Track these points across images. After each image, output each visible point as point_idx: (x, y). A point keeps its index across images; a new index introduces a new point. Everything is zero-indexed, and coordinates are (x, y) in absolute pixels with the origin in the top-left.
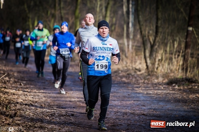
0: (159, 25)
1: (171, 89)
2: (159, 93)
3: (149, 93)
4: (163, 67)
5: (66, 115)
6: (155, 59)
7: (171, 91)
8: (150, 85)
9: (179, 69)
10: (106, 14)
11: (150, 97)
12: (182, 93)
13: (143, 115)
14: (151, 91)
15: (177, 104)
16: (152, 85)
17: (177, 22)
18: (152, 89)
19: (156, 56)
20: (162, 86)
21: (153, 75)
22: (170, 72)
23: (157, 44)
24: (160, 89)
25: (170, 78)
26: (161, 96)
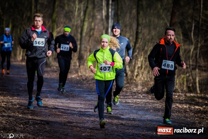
0: (139, 31)
1: (151, 98)
2: (138, 102)
3: (128, 101)
4: (142, 75)
5: (41, 123)
6: (135, 67)
7: (151, 100)
8: (129, 93)
10: (84, 18)
11: (129, 106)
12: (161, 103)
13: (121, 124)
14: (130, 100)
15: (156, 114)
16: (131, 93)
17: (158, 28)
18: (131, 98)
19: (135, 63)
20: (142, 95)
21: (132, 83)
22: (149, 81)
23: (137, 51)
24: (139, 97)
25: (149, 86)
26: (140, 105)
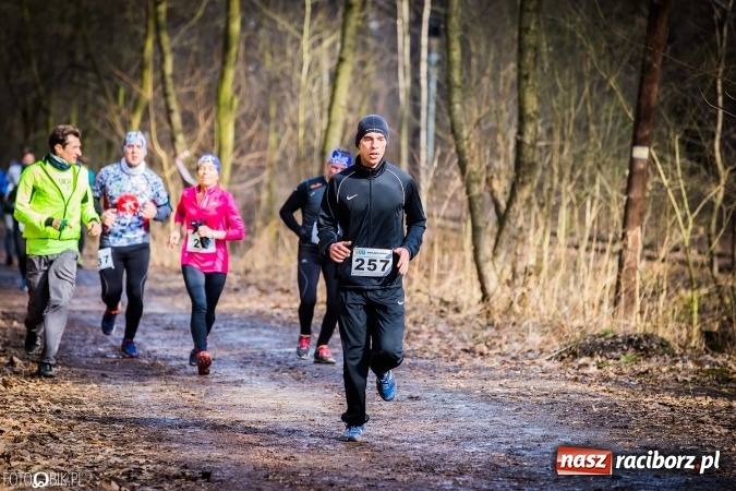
3: (491, 390)
5: (184, 474)
8: (494, 360)
9: (601, 302)
14: (497, 383)
15: (592, 432)
16: (504, 362)
22: (568, 314)
25: (568, 333)
